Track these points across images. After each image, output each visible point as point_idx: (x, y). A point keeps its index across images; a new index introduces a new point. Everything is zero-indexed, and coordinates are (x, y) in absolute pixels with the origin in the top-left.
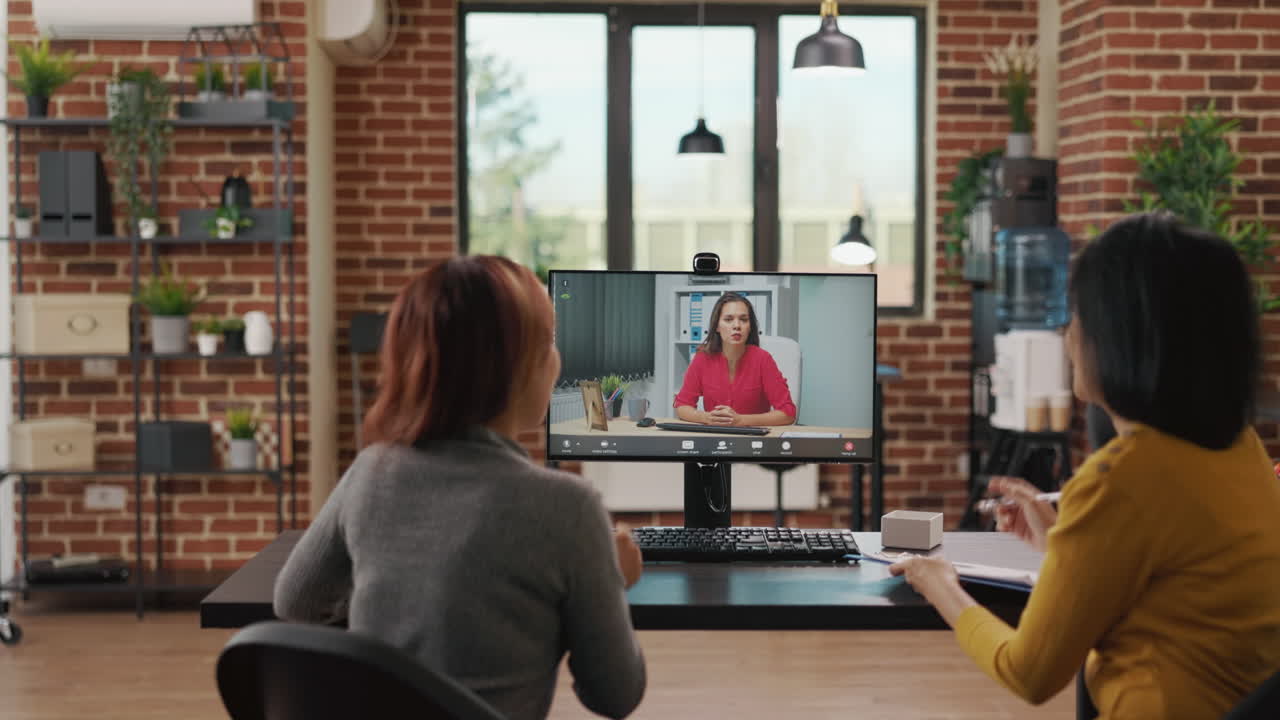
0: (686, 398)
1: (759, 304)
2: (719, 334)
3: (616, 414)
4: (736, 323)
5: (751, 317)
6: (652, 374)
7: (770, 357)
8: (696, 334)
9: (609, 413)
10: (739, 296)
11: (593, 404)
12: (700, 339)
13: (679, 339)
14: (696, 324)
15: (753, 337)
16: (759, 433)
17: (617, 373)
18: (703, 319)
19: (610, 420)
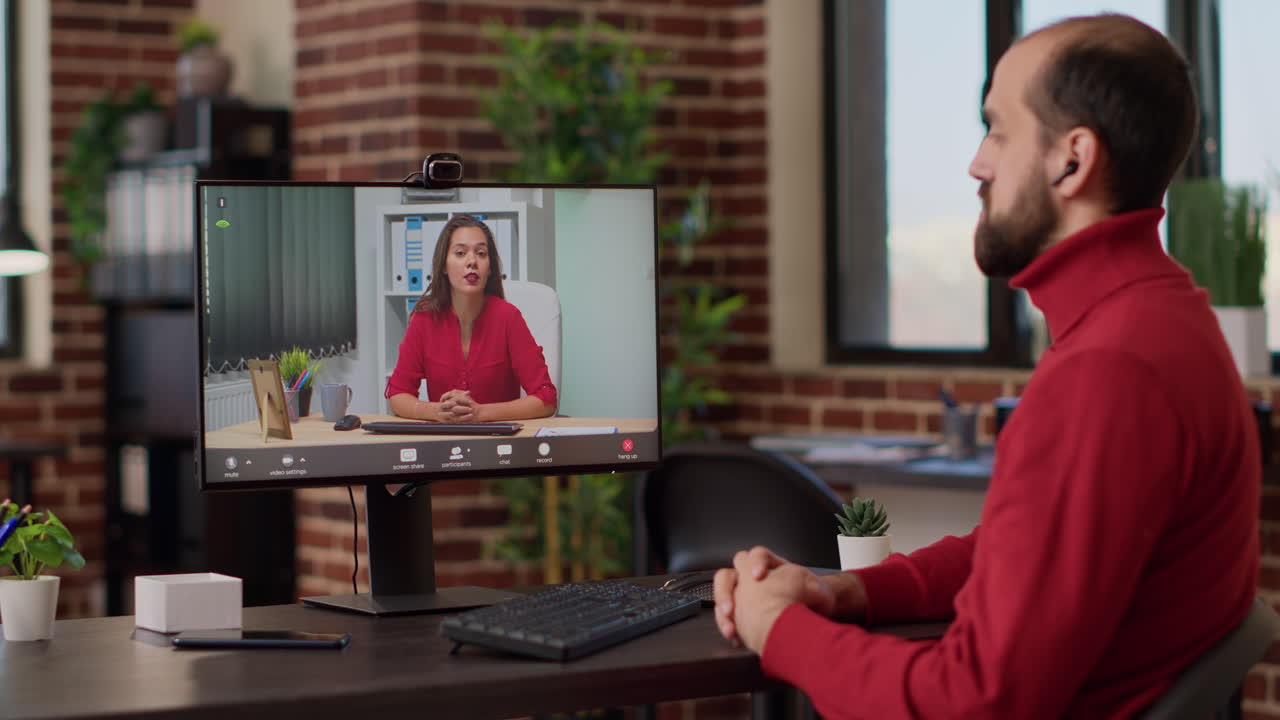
0: (402, 383)
1: (500, 230)
2: (446, 278)
3: (304, 412)
4: (470, 257)
5: (491, 251)
6: (354, 346)
7: (518, 313)
8: (414, 280)
9: (293, 408)
10: (474, 220)
11: (269, 397)
12: (420, 289)
13: (391, 288)
14: (414, 266)
15: (492, 284)
16: (508, 432)
17: (303, 347)
18: (423, 257)
19: (296, 421)
